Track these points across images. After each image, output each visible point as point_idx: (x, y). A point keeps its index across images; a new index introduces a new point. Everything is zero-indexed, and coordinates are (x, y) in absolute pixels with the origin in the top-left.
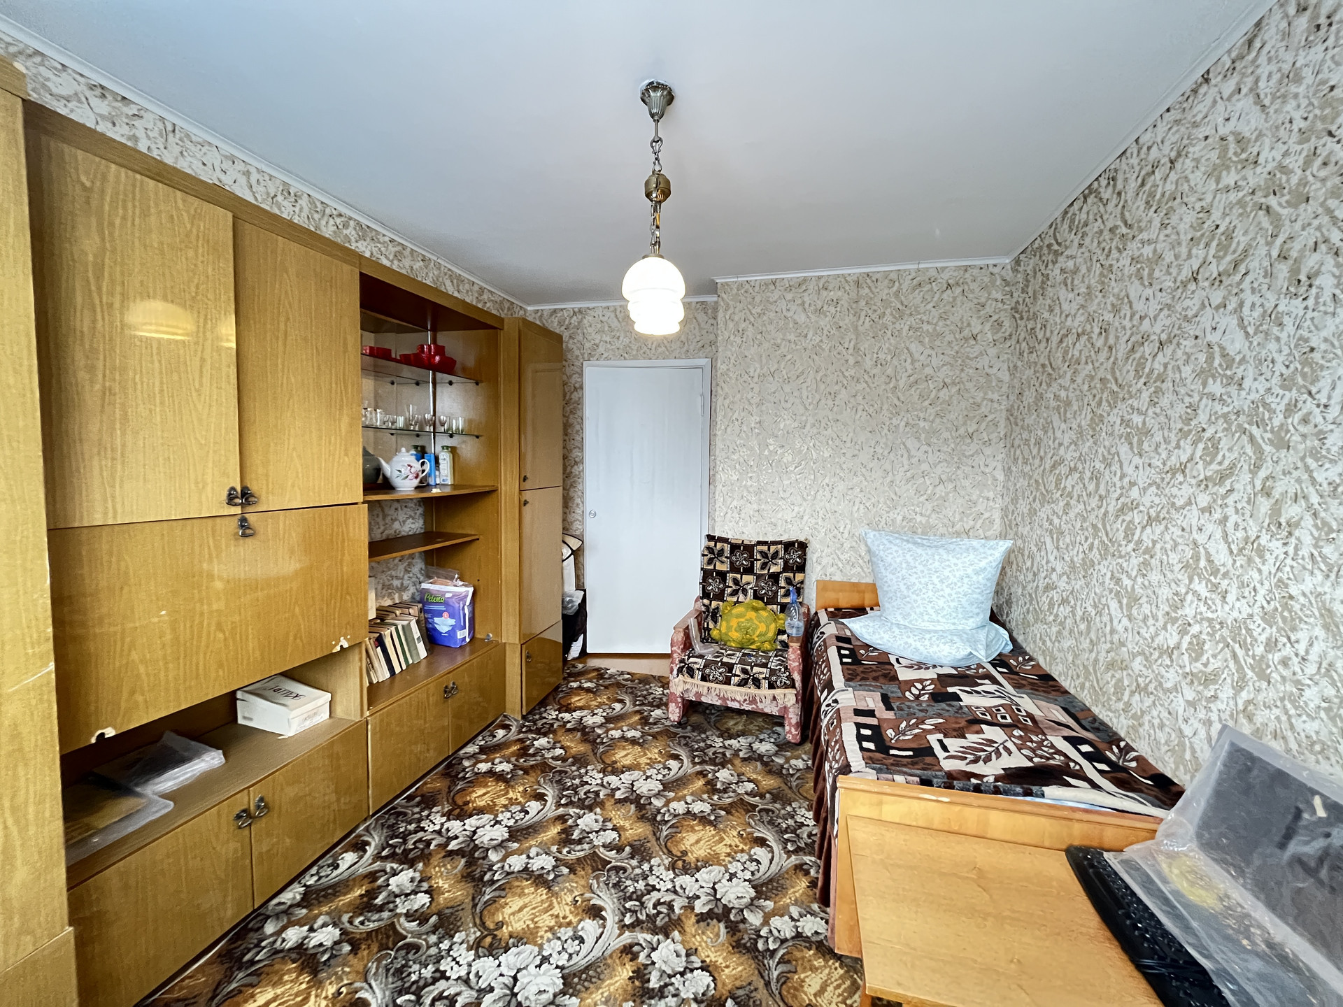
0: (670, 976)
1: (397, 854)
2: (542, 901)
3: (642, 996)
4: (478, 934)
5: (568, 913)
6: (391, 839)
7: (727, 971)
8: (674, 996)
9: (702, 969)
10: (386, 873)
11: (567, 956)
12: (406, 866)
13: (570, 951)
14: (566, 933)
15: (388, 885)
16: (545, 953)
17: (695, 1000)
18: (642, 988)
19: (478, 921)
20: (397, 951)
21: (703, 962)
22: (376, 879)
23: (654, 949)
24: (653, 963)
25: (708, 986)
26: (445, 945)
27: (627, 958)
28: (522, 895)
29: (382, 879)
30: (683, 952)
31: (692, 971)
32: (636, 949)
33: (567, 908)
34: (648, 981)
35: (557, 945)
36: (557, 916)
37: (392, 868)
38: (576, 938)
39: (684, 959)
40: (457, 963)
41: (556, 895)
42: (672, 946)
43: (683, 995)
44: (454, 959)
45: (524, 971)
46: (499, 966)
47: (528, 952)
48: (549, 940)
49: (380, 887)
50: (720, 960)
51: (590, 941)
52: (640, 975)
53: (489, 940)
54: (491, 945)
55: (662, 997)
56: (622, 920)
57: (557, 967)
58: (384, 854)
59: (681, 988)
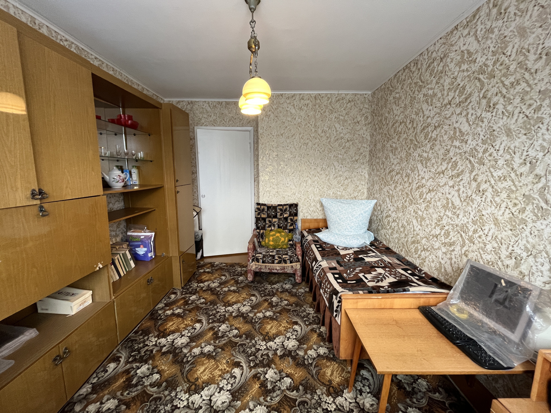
0: (275, 383)
1: (137, 359)
2: (213, 365)
3: (266, 393)
4: (188, 385)
5: (226, 367)
6: (132, 352)
7: (296, 375)
8: (279, 390)
9: (287, 377)
10: (134, 369)
11: (230, 385)
12: (143, 364)
13: (231, 382)
14: (227, 376)
15: (137, 374)
16: (221, 386)
17: (287, 389)
18: (265, 390)
19: (186, 380)
20: (150, 402)
21: (286, 374)
22: (129, 373)
23: (266, 374)
24: (267, 379)
25: (291, 382)
26: (173, 394)
27: (256, 380)
28: (203, 364)
29: (133, 372)
30: (278, 372)
31: (283, 378)
32: (258, 375)
33: (225, 365)
34: (267, 387)
35: (225, 382)
36: (222, 370)
37: (136, 366)
38: (232, 377)
39: (279, 375)
40: (182, 400)
41: (219, 361)
42: (273, 371)
43: (282, 388)
44: (180, 399)
45: (214, 396)
46: (201, 396)
47: (213, 388)
48: (221, 381)
49: (132, 376)
50: (293, 372)
51: (238, 376)
52: (263, 385)
53: (193, 387)
54: (195, 389)
55: (274, 391)
56: (250, 365)
57: (228, 391)
58: (130, 360)
59: (280, 386)
